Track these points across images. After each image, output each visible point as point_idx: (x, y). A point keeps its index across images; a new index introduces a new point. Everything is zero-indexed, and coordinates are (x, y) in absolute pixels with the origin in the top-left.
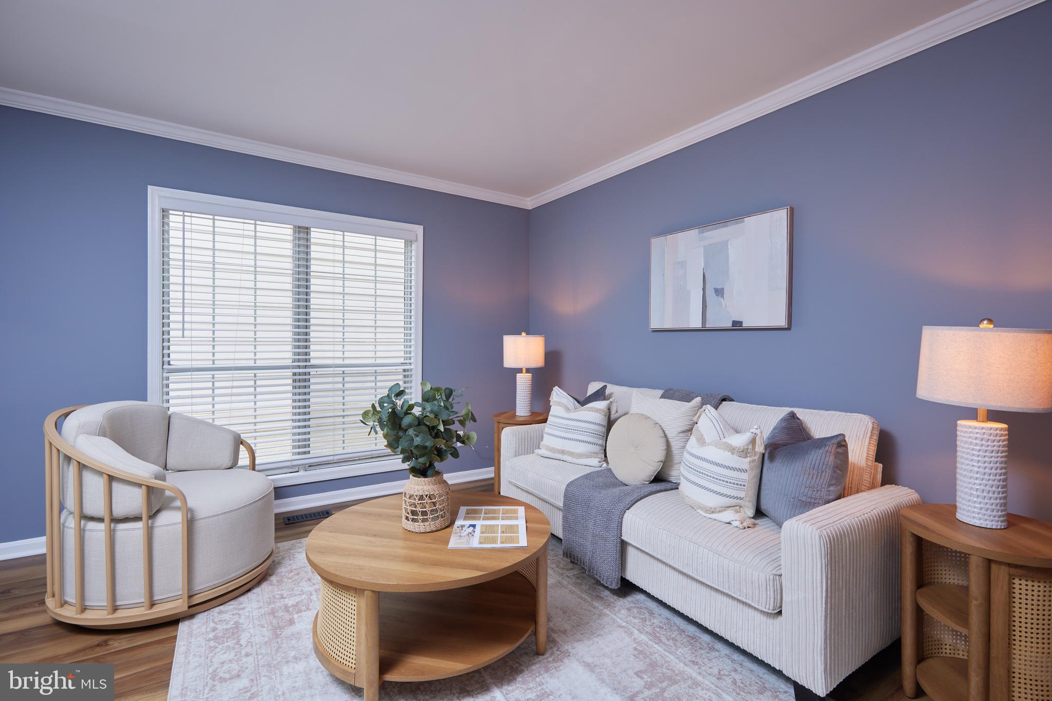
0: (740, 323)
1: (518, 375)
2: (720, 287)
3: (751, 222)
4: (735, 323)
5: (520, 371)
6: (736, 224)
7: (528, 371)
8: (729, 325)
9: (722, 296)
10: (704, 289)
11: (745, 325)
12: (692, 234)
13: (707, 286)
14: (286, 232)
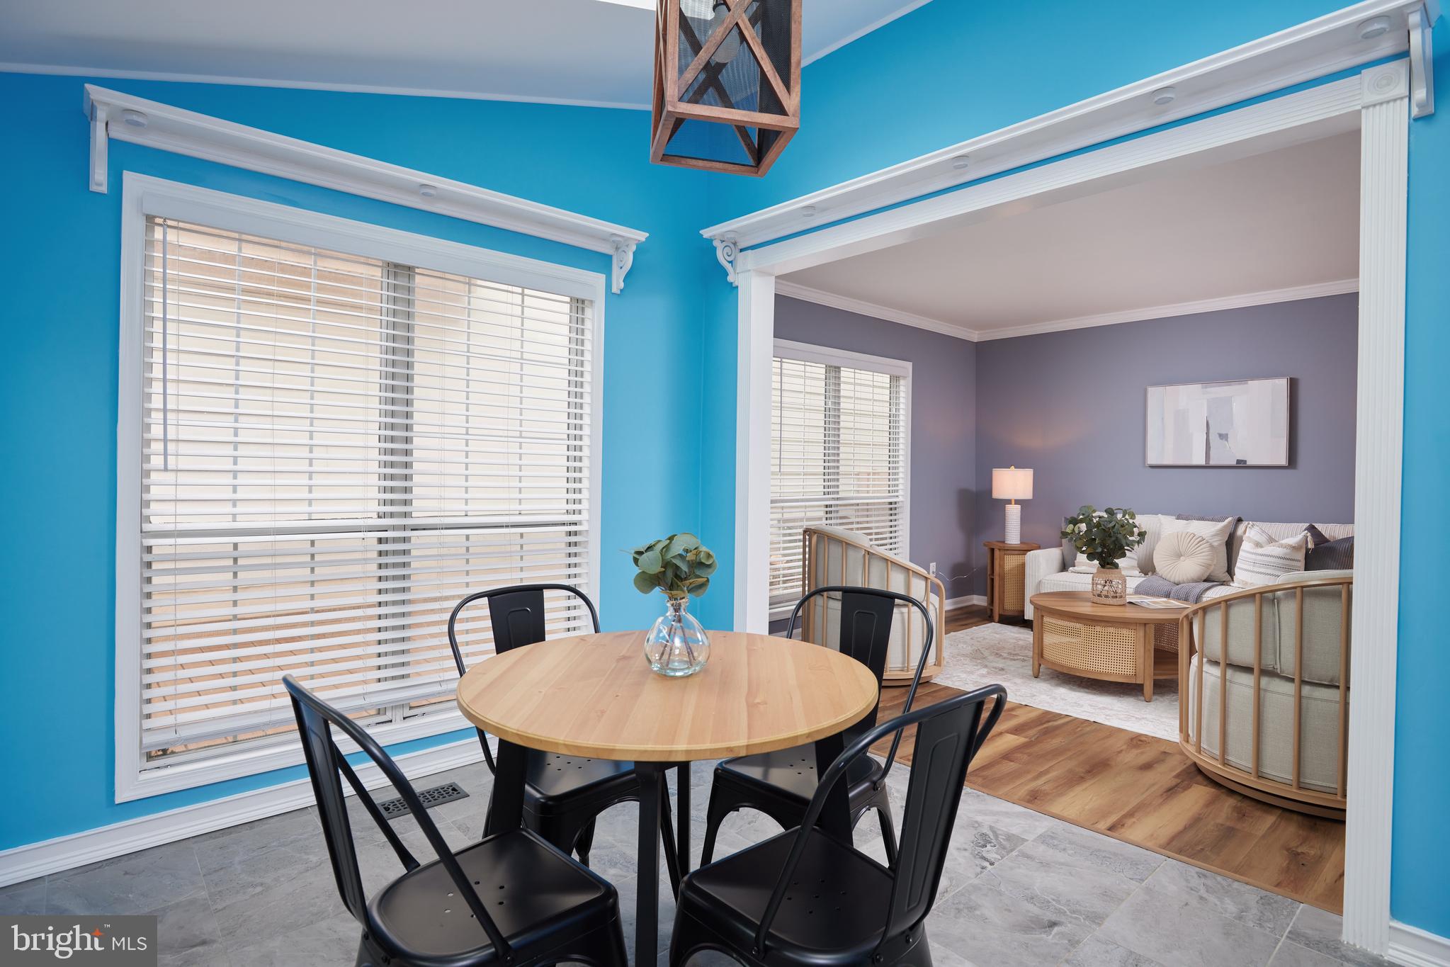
0: (1245, 462)
1: (1008, 506)
2: (1223, 432)
3: (1254, 385)
4: (1239, 461)
5: (1009, 502)
6: (1240, 384)
7: (1017, 502)
8: (1234, 463)
9: (1227, 440)
10: (1207, 434)
11: (1249, 463)
12: (1195, 388)
13: (1211, 431)
14: (820, 371)
